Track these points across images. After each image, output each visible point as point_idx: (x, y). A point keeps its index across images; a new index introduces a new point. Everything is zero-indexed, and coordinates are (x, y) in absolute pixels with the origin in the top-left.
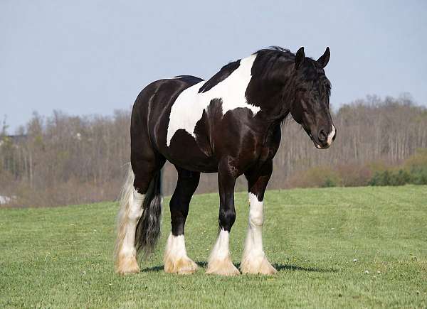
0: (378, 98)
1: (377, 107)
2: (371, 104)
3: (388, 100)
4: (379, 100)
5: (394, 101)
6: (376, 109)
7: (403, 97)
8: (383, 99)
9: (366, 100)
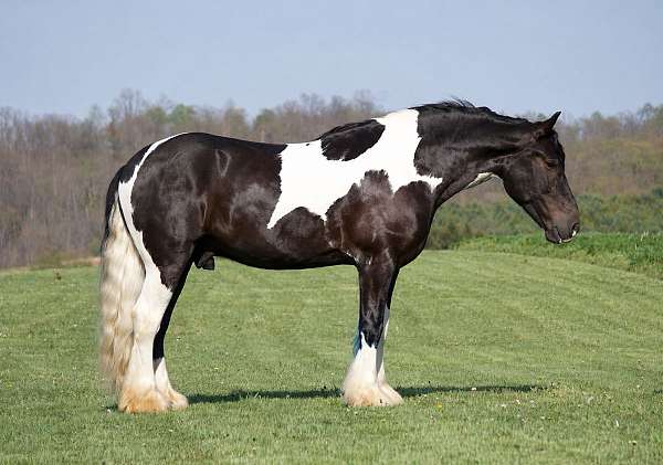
0: (319, 100)
1: (319, 113)
2: (308, 109)
3: (336, 101)
4: (322, 102)
5: (345, 104)
6: (316, 117)
7: (359, 97)
8: (328, 101)
9: (300, 103)
